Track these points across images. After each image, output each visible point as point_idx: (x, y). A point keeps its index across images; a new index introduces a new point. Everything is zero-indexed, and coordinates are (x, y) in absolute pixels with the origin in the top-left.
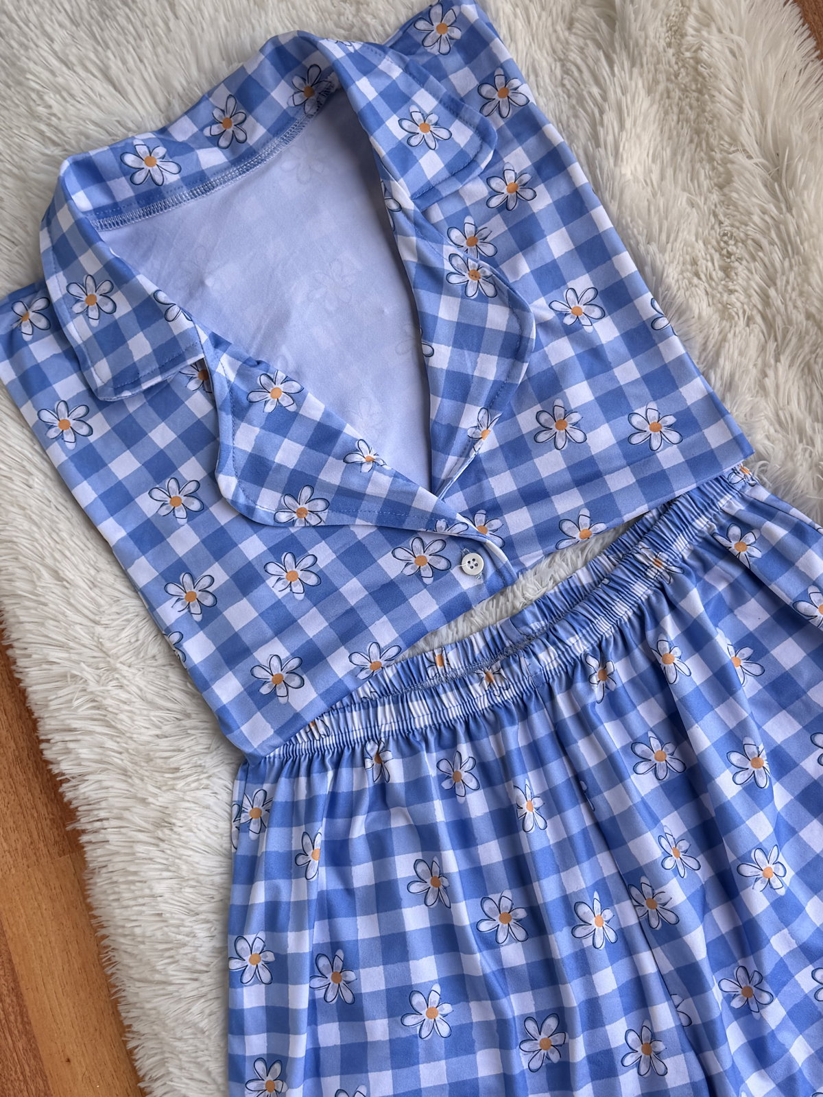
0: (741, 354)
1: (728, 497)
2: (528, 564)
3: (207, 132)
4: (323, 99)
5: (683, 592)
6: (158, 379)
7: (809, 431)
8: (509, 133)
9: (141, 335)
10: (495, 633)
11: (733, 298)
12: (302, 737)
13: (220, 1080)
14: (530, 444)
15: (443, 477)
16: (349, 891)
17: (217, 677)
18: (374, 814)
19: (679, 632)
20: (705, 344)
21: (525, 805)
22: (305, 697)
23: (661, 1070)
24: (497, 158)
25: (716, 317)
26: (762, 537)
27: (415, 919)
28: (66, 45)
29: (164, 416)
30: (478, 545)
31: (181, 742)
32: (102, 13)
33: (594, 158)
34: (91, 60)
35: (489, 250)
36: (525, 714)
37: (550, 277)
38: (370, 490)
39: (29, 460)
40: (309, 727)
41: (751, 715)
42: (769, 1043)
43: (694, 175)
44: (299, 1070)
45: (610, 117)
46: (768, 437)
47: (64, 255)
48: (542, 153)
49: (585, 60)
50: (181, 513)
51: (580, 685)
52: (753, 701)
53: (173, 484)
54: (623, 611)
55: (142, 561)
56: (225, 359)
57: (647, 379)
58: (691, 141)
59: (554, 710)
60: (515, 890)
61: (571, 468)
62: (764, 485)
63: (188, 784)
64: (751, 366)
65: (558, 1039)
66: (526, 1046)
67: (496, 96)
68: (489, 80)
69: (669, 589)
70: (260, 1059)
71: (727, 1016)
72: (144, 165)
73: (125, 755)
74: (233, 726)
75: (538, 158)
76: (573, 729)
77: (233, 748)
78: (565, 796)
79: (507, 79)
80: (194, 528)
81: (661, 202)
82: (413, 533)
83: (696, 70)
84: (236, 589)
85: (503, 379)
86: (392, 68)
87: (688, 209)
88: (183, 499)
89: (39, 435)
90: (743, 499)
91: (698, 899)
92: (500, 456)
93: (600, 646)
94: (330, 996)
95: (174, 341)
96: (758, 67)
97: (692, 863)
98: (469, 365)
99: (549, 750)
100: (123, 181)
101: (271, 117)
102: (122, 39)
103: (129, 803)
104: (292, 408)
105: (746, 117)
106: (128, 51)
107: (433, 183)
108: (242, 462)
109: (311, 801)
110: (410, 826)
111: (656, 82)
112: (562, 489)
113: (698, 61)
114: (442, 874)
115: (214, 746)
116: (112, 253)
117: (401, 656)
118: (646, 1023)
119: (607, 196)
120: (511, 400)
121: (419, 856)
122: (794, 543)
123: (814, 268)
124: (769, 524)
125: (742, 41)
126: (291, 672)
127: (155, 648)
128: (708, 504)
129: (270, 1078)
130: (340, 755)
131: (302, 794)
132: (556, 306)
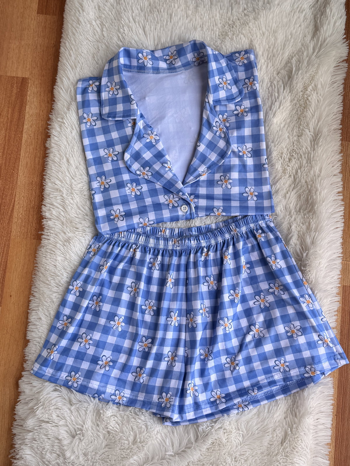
0: (284, 184)
1: (262, 221)
2: (200, 215)
3: (165, 57)
4: (201, 63)
5: (238, 241)
6: (121, 119)
7: (292, 213)
8: (247, 95)
9: (122, 104)
10: (182, 230)
11: (288, 168)
12: (116, 235)
13: (52, 317)
14: (215, 183)
15: (187, 181)
16: (111, 282)
17: (100, 208)
18: (126, 264)
19: (232, 252)
20: (275, 177)
21: (169, 279)
22: (122, 224)
23: (174, 365)
24: (241, 100)
25: (281, 171)
26: (266, 236)
27: (125, 297)
28: (136, 15)
29: (118, 130)
30: (188, 204)
31: (82, 221)
32: (150, 11)
33: (268, 113)
34: (141, 22)
35: (228, 125)
36: (180, 256)
37: (241, 140)
38: (165, 176)
39: (75, 125)
40: (120, 233)
41: (241, 282)
42: (206, 370)
43: (293, 130)
44: (76, 323)
45: (277, 104)
46: (281, 210)
47: (110, 73)
48: (254, 105)
49: (277, 85)
50: (110, 159)
51: (199, 254)
52: (244, 279)
53: (111, 150)
54: (220, 240)
55: (93, 168)
56: (142, 121)
57: (255, 180)
58: (296, 120)
59: (189, 258)
60: (156, 302)
61: (223, 194)
62: (274, 223)
63: (79, 234)
64: (285, 189)
65: (150, 345)
66: (140, 343)
67: (248, 84)
68: (249, 78)
69: (235, 239)
70: (66, 316)
71: (198, 359)
72: (143, 58)
73: (65, 218)
74: (99, 223)
75: (252, 106)
76: (191, 265)
77: (96, 229)
78: (181, 282)
79: (254, 80)
80: (112, 165)
81: (280, 133)
82: (172, 193)
83: (306, 101)
84: (116, 186)
85: (216, 162)
86: (224, 63)
87: (287, 138)
88: (113, 155)
89: (81, 120)
90: (266, 224)
91: (204, 325)
92: (205, 183)
93: (209, 246)
94: (93, 307)
95: (130, 110)
96: (323, 108)
97: (207, 315)
98: (208, 153)
99: (183, 268)
100: (136, 60)
101: (184, 61)
102: (153, 21)
103: (60, 232)
104: (154, 144)
105: (313, 120)
106: (153, 25)
107: (220, 99)
108: (134, 152)
109: (111, 253)
110: (135, 272)
111: (294, 100)
112: (218, 199)
113: (308, 99)
114: (138, 288)
115: (91, 227)
116: (124, 79)
117: (153, 225)
118: (175, 351)
119: (267, 125)
120: (216, 168)
121: (134, 281)
122: (274, 241)
123: (313, 169)
124: (270, 233)
125: (322, 99)
126: (121, 216)
127: (86, 193)
128: (256, 221)
129: (66, 322)
130: (125, 244)
131: (109, 250)
132: (239, 148)
